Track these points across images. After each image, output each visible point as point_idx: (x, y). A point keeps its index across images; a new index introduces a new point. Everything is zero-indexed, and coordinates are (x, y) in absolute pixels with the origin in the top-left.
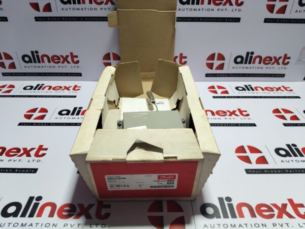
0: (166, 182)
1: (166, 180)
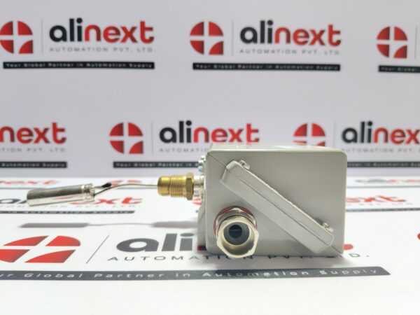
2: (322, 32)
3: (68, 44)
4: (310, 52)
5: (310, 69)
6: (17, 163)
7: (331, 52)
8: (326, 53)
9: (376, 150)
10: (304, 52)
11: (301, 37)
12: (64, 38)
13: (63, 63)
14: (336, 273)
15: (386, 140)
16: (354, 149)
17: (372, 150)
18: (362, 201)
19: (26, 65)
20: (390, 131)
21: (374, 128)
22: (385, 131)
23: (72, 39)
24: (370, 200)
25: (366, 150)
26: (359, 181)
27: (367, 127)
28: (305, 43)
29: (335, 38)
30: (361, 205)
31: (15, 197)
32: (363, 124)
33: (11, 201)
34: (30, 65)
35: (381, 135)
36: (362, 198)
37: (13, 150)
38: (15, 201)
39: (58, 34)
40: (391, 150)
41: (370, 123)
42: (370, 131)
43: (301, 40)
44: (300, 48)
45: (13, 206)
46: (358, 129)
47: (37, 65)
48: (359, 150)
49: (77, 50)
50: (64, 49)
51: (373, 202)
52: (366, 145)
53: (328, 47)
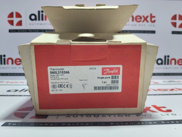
0: (111, 79)
1: (110, 76)
2: (147, 17)
3: (37, 22)
4: (142, 25)
5: (142, 33)
6: (14, 74)
7: (151, 25)
8: (149, 26)
9: (171, 68)
10: (140, 25)
11: (138, 19)
12: (35, 19)
13: (35, 30)
14: (169, 122)
15: (175, 64)
16: (161, 68)
17: (169, 68)
18: (169, 91)
19: (19, 31)
20: (177, 60)
21: (170, 58)
22: (175, 60)
23: (39, 20)
24: (172, 90)
25: (167, 68)
26: (164, 82)
27: (167, 58)
28: (140, 21)
29: (153, 19)
30: (169, 92)
31: (17, 89)
32: (165, 57)
33: (15, 91)
34: (20, 31)
35: (173, 61)
36: (169, 89)
37: (13, 68)
38: (16, 91)
39: (33, 17)
40: (178, 68)
41: (168, 56)
42: (168, 60)
43: (138, 20)
44: (138, 24)
45: (16, 93)
46: (163, 59)
47: (23, 31)
48: (164, 68)
49: (41, 24)
50: (35, 24)
51: (174, 91)
52: (166, 66)
53: (150, 23)
